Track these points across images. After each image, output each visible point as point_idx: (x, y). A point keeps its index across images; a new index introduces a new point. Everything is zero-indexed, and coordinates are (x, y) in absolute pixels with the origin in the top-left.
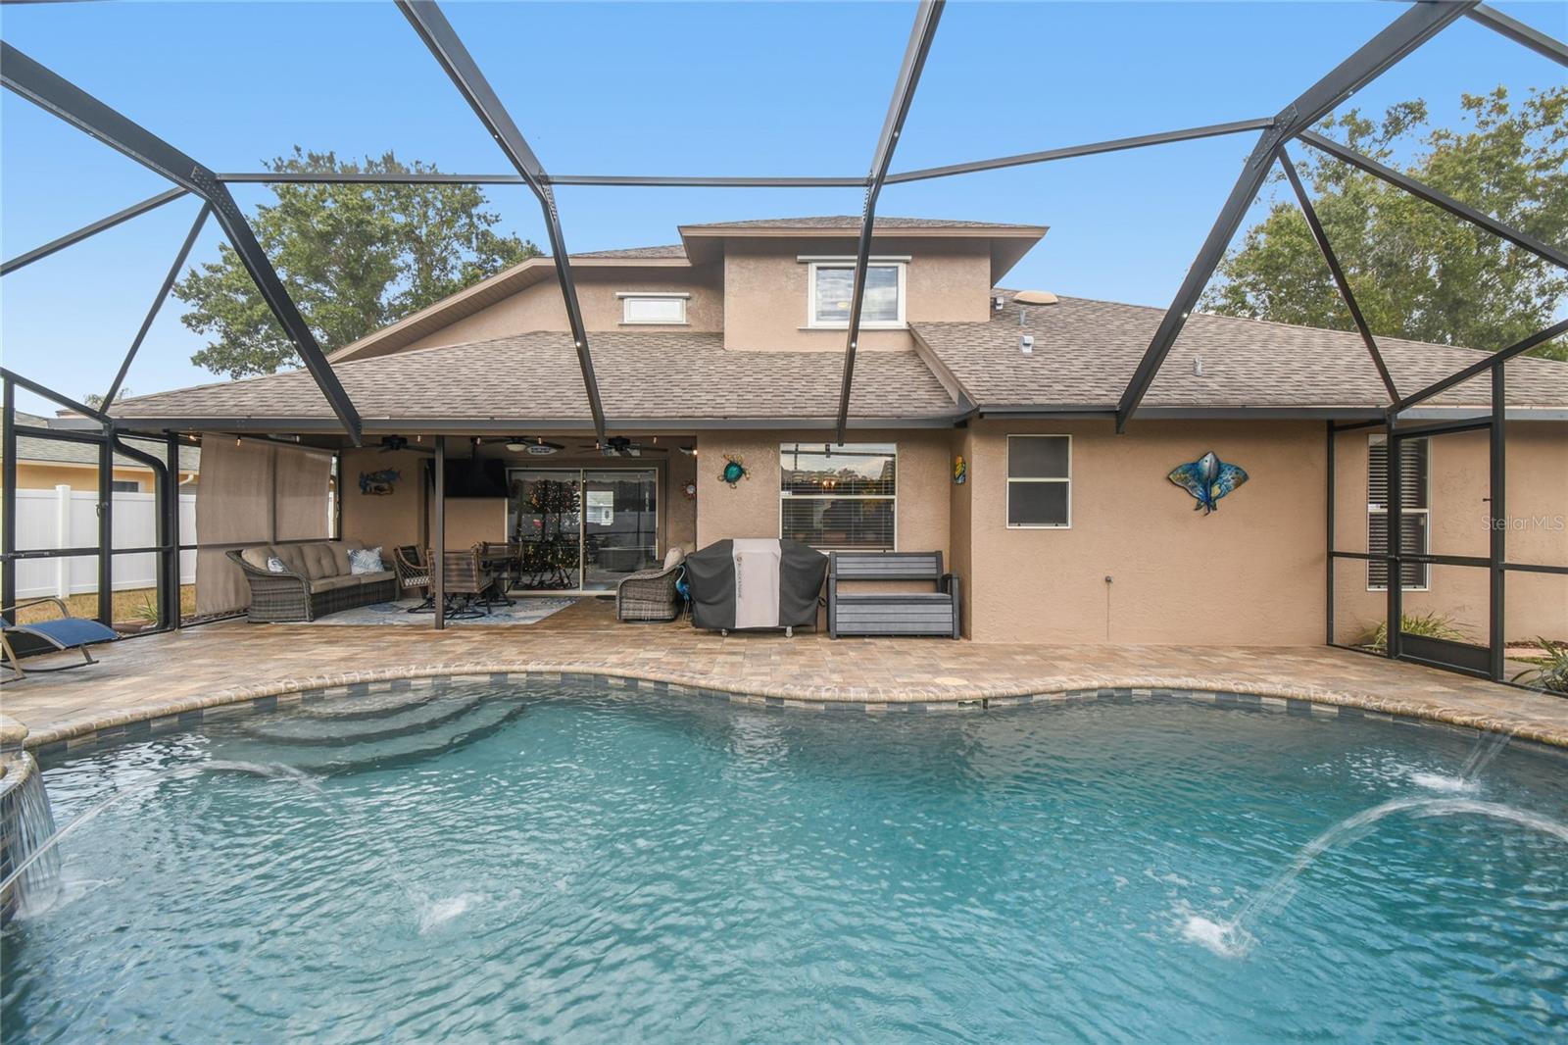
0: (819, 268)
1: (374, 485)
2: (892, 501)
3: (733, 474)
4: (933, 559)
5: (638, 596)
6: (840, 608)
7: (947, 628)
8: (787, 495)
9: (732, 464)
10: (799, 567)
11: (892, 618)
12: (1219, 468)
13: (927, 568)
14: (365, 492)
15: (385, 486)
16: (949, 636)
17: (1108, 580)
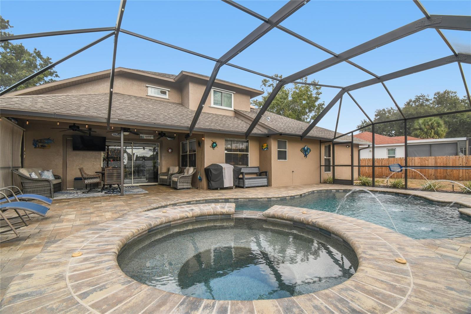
0: (214, 91)
1: (40, 144)
2: (248, 154)
3: (214, 146)
4: (258, 168)
5: (183, 181)
6: (246, 181)
7: (266, 184)
8: (226, 152)
9: (214, 143)
10: (237, 170)
11: (256, 182)
12: (308, 149)
13: (256, 171)
14: (36, 147)
15: (46, 145)
16: (267, 186)
17: (293, 172)
